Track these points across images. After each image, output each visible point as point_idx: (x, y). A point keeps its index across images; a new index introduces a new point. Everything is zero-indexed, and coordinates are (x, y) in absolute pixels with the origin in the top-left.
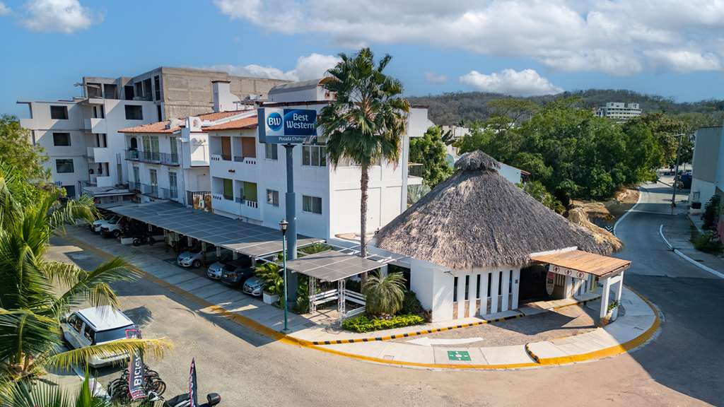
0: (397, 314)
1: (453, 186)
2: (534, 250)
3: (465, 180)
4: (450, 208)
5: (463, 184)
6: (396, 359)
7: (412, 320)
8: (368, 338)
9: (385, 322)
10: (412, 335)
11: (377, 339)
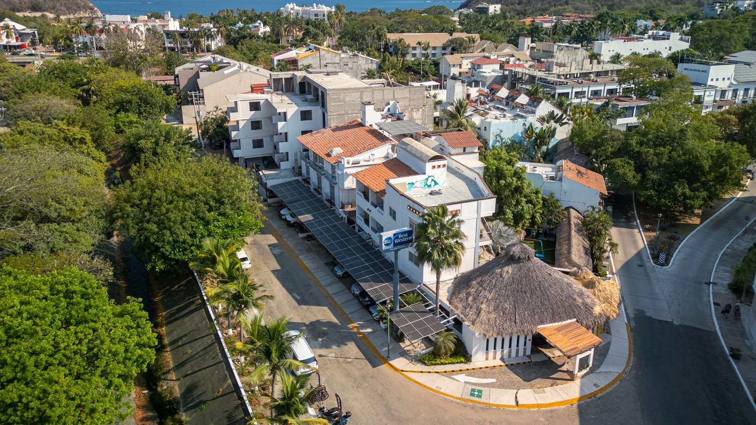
0: (451, 356)
1: (500, 268)
2: (542, 323)
3: (508, 265)
4: (494, 286)
5: (506, 269)
6: (442, 390)
7: (459, 361)
8: (431, 371)
9: (442, 361)
10: (457, 371)
11: (436, 372)
